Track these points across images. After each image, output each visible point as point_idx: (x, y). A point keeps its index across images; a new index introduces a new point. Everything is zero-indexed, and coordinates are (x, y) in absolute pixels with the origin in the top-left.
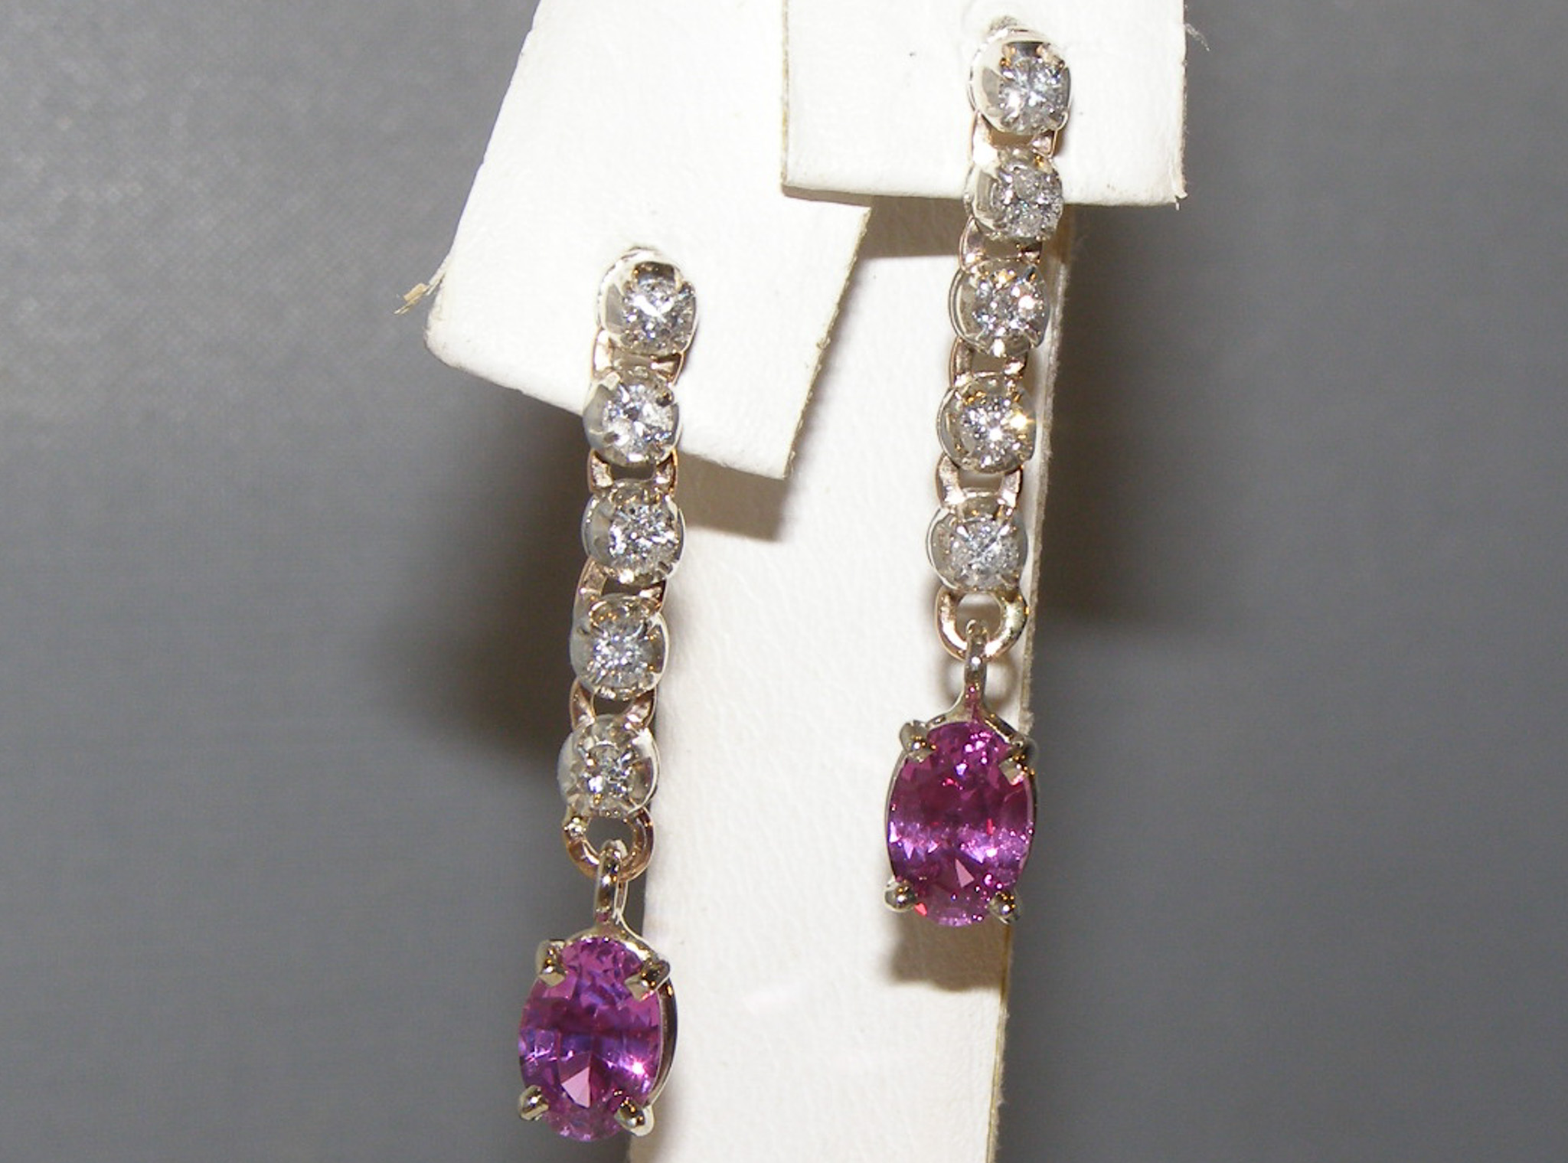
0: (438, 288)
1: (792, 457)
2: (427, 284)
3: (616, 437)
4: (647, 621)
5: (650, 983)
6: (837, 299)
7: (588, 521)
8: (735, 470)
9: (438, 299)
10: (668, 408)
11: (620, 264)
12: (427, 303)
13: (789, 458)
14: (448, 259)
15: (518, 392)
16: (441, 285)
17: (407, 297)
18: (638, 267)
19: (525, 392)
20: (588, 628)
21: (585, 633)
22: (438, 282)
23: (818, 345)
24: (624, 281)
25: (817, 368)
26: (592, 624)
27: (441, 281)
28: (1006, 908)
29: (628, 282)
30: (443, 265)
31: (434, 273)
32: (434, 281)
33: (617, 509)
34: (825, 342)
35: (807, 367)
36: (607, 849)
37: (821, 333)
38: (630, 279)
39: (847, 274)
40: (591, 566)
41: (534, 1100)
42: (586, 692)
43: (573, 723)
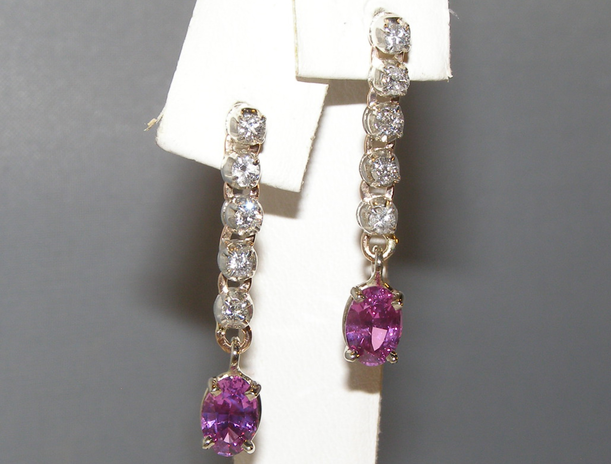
0: (161, 120)
1: (302, 184)
2: (156, 118)
3: (237, 178)
4: (251, 250)
5: (255, 393)
6: (318, 120)
7: (224, 211)
8: (280, 189)
9: (161, 124)
10: (257, 166)
11: (234, 110)
12: (157, 126)
13: (301, 184)
14: (164, 108)
15: (194, 161)
16: (162, 119)
17: (149, 124)
18: (243, 110)
19: (197, 161)
20: (228, 254)
21: (226, 255)
22: (160, 118)
23: (311, 139)
24: (238, 116)
25: (311, 148)
26: (229, 252)
27: (162, 118)
28: (394, 359)
29: (240, 116)
30: (163, 111)
31: (159, 114)
32: (159, 118)
33: (238, 206)
34: (313, 138)
35: (307, 147)
36: (234, 341)
37: (312, 134)
38: (241, 115)
39: (321, 110)
40: (226, 229)
41: (208, 442)
42: (225, 278)
43: (219, 291)
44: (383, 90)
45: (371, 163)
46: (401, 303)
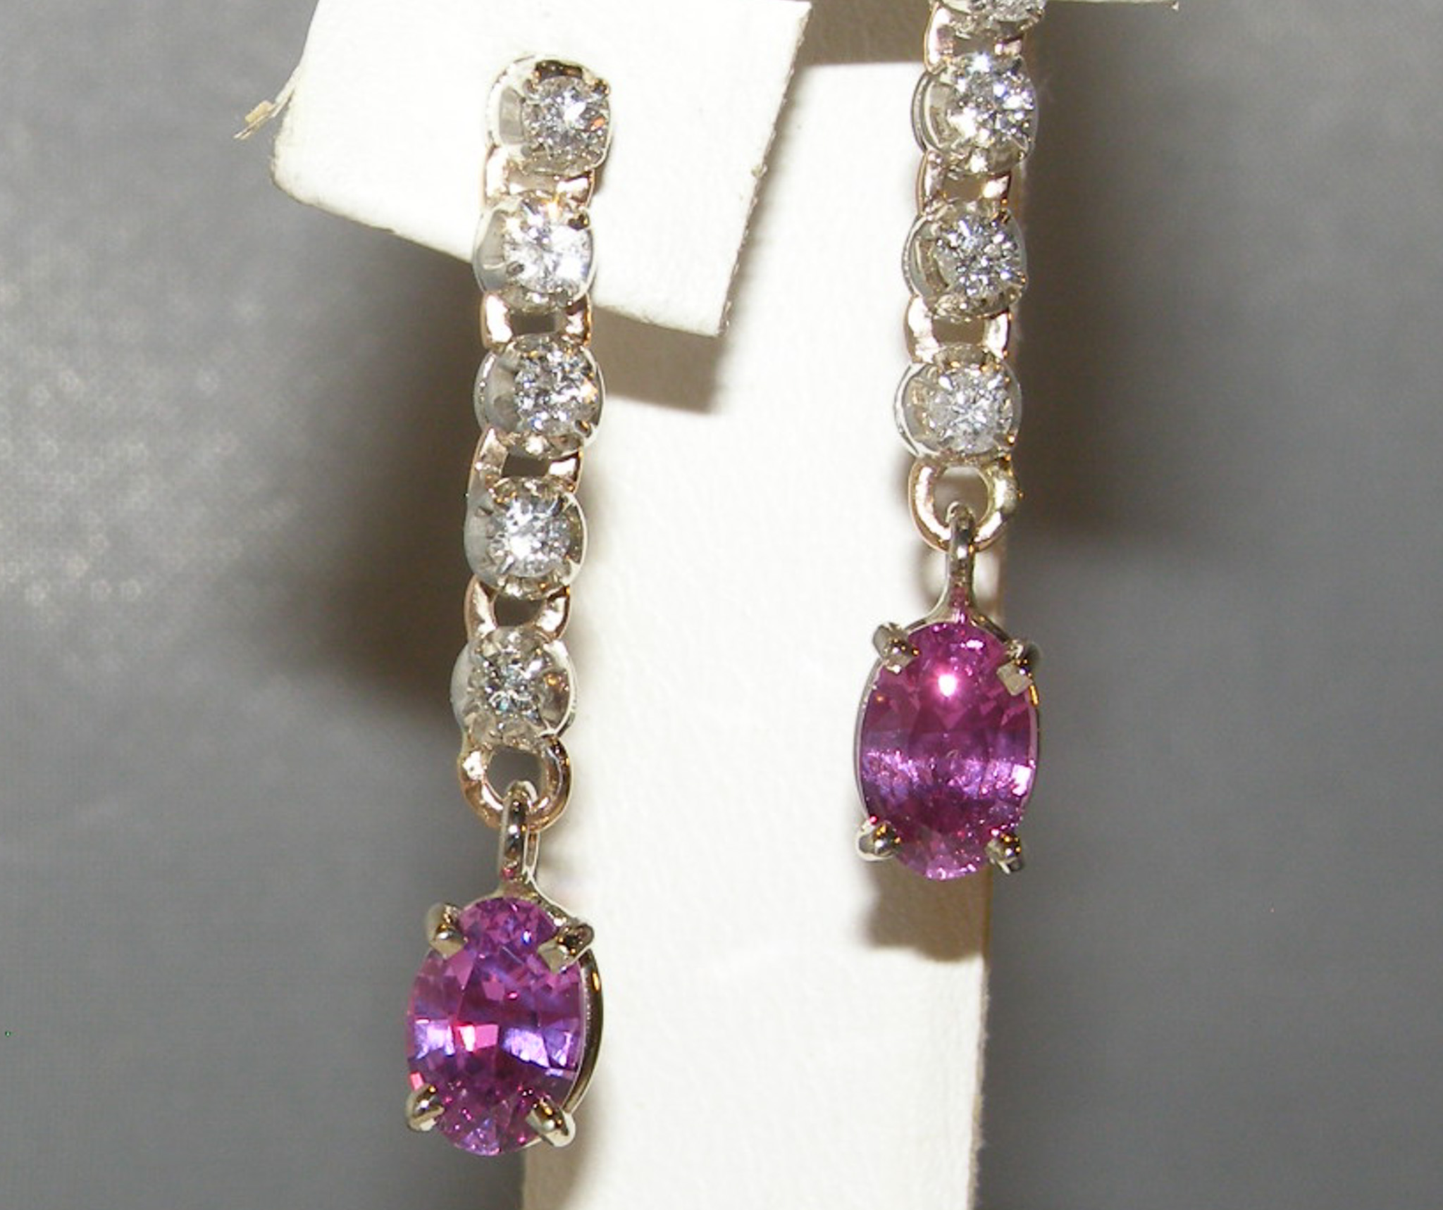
0: (286, 107)
1: (727, 309)
2: (273, 101)
3: (521, 268)
4: (563, 496)
5: (569, 949)
6: (773, 117)
7: (483, 384)
8: (655, 326)
9: (287, 120)
10: (582, 233)
11: (513, 69)
12: (273, 126)
13: (724, 309)
14: (298, 71)
15: (389, 231)
16: (290, 104)
17: (249, 118)
18: (539, 67)
19: (399, 231)
20: (490, 505)
21: (489, 513)
22: (286, 100)
23: (754, 173)
24: (524, 79)
25: (752, 201)
26: (495, 501)
27: (290, 99)
28: (1009, 852)
29: (529, 81)
30: (292, 79)
31: (282, 87)
32: (281, 99)
33: (522, 358)
34: (761, 171)
35: (741, 198)
36: (513, 790)
37: (757, 159)
38: (531, 77)
39: (782, 89)
40: (490, 441)
41: (425, 1104)
42: (488, 592)
43: (470, 633)
44: (969, 8)
45: (936, 231)
46: (1027, 672)
